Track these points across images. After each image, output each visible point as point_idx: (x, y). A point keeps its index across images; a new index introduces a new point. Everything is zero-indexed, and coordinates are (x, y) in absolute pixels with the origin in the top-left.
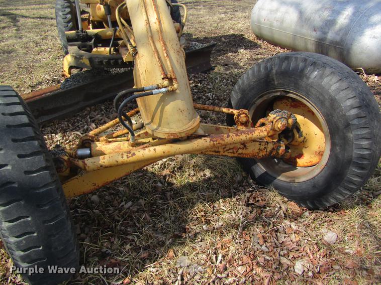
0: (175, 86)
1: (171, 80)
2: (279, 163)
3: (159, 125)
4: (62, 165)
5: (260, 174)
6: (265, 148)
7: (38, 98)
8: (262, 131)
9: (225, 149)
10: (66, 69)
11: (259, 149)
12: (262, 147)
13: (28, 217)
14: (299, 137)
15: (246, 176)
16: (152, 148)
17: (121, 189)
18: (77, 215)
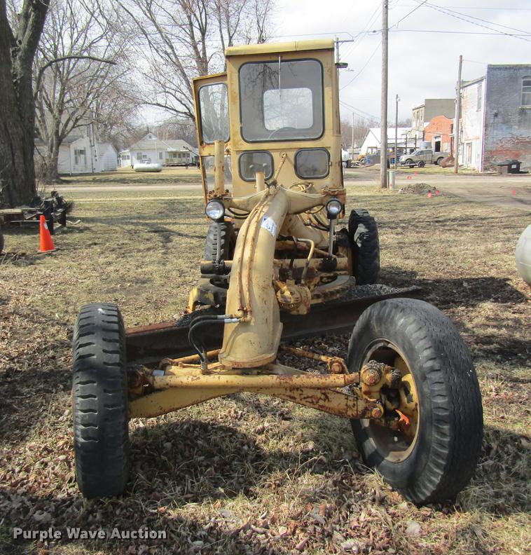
0: (249, 317)
1: (245, 312)
2: (398, 442)
3: (228, 355)
4: (136, 379)
5: (370, 453)
6: (354, 405)
7: (148, 332)
8: (338, 378)
9: (302, 396)
10: (191, 304)
11: (346, 405)
12: (350, 403)
13: (95, 397)
14: (408, 402)
15: (357, 456)
16: (217, 376)
17: (200, 442)
18: (144, 456)
